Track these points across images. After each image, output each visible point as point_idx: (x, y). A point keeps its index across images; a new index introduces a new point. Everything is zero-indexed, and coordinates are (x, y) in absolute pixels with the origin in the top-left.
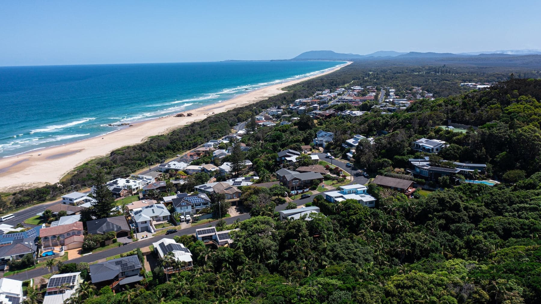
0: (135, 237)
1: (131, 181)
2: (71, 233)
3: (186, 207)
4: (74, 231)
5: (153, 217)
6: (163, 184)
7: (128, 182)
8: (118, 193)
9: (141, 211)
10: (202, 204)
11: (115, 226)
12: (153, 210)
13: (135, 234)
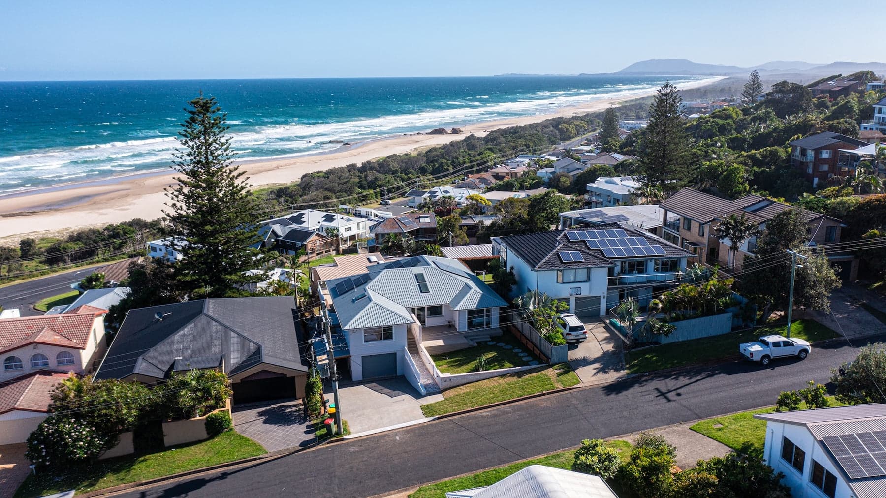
0: (331, 403)
1: (337, 216)
2: (25, 356)
3: (582, 274)
4: (42, 350)
5: (421, 309)
6: (428, 220)
7: (329, 219)
8: (300, 244)
9: (364, 279)
10: (651, 265)
11: (235, 339)
12: (420, 278)
13: (329, 397)
